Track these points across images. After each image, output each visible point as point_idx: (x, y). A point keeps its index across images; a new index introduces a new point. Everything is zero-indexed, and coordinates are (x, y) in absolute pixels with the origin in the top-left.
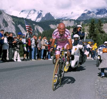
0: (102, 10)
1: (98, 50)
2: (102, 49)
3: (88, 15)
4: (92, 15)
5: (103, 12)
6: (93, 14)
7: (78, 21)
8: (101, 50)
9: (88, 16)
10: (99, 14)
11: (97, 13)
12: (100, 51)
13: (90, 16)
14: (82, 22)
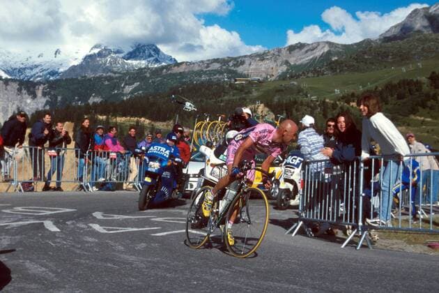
0: (144, 46)
1: (283, 164)
2: (292, 161)
3: (100, 61)
4: (110, 62)
5: (144, 52)
6: (116, 59)
7: (29, 85)
8: (289, 164)
9: (101, 65)
10: (133, 58)
11: (128, 54)
12: (287, 167)
13: (105, 64)
14: (41, 88)
